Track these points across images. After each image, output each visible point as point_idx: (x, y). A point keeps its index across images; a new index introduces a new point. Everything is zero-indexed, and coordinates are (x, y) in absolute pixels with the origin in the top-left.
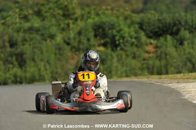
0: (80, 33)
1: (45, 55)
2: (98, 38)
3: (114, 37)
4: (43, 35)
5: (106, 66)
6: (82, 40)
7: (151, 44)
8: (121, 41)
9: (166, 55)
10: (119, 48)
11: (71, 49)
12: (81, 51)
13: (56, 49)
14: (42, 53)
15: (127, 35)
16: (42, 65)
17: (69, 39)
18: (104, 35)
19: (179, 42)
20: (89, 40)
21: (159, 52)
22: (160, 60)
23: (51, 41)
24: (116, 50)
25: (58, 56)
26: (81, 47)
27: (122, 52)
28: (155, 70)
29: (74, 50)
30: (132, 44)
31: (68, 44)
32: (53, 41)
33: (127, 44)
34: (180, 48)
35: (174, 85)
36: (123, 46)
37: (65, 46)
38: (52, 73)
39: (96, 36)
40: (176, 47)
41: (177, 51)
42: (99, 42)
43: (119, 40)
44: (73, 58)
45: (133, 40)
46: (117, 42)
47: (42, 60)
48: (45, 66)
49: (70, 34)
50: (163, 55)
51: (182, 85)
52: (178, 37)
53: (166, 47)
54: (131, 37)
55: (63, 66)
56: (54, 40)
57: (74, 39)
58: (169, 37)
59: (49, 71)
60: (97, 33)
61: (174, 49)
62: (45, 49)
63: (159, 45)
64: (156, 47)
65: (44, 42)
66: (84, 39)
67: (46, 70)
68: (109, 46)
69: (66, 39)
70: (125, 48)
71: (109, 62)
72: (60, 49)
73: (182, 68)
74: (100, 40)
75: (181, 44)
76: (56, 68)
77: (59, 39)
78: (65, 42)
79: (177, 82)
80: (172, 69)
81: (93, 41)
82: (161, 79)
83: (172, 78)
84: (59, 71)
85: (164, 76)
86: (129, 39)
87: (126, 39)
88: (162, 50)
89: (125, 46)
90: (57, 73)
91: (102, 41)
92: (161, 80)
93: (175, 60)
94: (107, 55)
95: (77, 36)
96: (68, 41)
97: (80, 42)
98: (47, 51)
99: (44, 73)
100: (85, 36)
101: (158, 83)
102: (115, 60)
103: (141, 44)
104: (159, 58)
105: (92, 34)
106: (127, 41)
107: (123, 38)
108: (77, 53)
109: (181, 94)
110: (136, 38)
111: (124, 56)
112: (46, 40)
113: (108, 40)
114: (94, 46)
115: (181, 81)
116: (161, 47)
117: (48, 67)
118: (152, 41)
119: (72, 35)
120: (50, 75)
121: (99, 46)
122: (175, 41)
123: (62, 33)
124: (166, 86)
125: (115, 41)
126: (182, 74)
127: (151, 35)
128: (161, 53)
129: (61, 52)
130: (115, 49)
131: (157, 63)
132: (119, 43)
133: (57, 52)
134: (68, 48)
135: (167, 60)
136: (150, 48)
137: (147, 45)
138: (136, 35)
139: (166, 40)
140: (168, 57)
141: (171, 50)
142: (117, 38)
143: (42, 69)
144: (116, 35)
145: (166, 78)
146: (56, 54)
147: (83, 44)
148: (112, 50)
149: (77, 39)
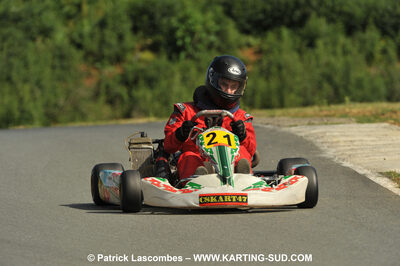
0: (102, 24)
1: (33, 69)
2: (141, 34)
3: (173, 31)
4: (27, 29)
5: (157, 91)
6: (107, 39)
7: (249, 45)
8: (188, 40)
9: (280, 68)
10: (183, 55)
11: (86, 57)
12: (106, 62)
13: (54, 57)
14: (26, 65)
15: (199, 27)
16: (25, 90)
17: (81, 36)
18: (153, 28)
19: (306, 42)
20: (121, 38)
21: (265, 63)
22: (267, 79)
23: (43, 41)
24: (178, 58)
25: (58, 71)
26: (107, 52)
27: (190, 63)
28: (258, 99)
29: (91, 59)
30: (210, 46)
31: (79, 46)
32: (48, 41)
33: (200, 46)
34: (309, 54)
35: (302, 130)
36: (190, 49)
37: (73, 51)
38: (47, 105)
39: (135, 30)
40: (300, 52)
41: (301, 59)
42: (142, 42)
43: (183, 38)
44: (89, 76)
45: (213, 38)
46: (180, 43)
47: (26, 81)
48: (32, 92)
49: (82, 25)
50: (274, 69)
51: (319, 130)
52: (303, 31)
53: (280, 51)
54: (208, 32)
55: (68, 93)
56: (50, 37)
57: (92, 36)
58: (285, 32)
59: (40, 103)
60: (138, 24)
61: (296, 56)
62: (31, 58)
63: (265, 47)
64: (260, 52)
65: (30, 44)
66: (111, 37)
67: (34, 99)
68: (162, 49)
69: (76, 36)
70: (197, 55)
71: (163, 83)
72: (62, 57)
73: (313, 94)
74: (144, 38)
75: (311, 44)
76: (55, 95)
77: (60, 36)
78: (73, 42)
79: (310, 124)
80: (292, 97)
81: (130, 40)
82: (273, 116)
83: (296, 116)
84: (61, 102)
85: (278, 112)
86: (204, 35)
87: (196, 36)
88: (272, 57)
89: (196, 49)
90: (56, 105)
91: (149, 41)
92: (276, 118)
93: (298, 79)
94: (158, 69)
95: (97, 30)
96: (78, 40)
97: (102, 42)
98: (36, 62)
99: (29, 106)
100: (114, 29)
101: (269, 126)
102: (177, 78)
103: (229, 47)
104: (266, 74)
105: (127, 26)
106: (200, 41)
107: (192, 34)
108: (98, 65)
109: (317, 149)
110: (218, 34)
111: (193, 71)
112: (33, 39)
113: (160, 38)
114: (132, 50)
115: (316, 122)
116: (269, 51)
117: (38, 93)
118: (252, 40)
119: (87, 28)
120: (41, 110)
121: (142, 49)
122: (298, 40)
123: (66, 25)
124: (284, 133)
125: (176, 40)
126: (316, 108)
127: (248, 26)
128: (270, 64)
129: (65, 64)
130: (174, 56)
131: (262, 84)
132: (184, 44)
133: (57, 62)
134: (78, 55)
135: (281, 79)
136: (247, 54)
137: (240, 47)
138: (217, 28)
139: (279, 37)
140: (284, 72)
141: (290, 58)
142: (179, 34)
143: (27, 97)
144: (177, 29)
145: (284, 115)
146: (53, 67)
147: (110, 46)
148: (170, 58)
149: (98, 37)
